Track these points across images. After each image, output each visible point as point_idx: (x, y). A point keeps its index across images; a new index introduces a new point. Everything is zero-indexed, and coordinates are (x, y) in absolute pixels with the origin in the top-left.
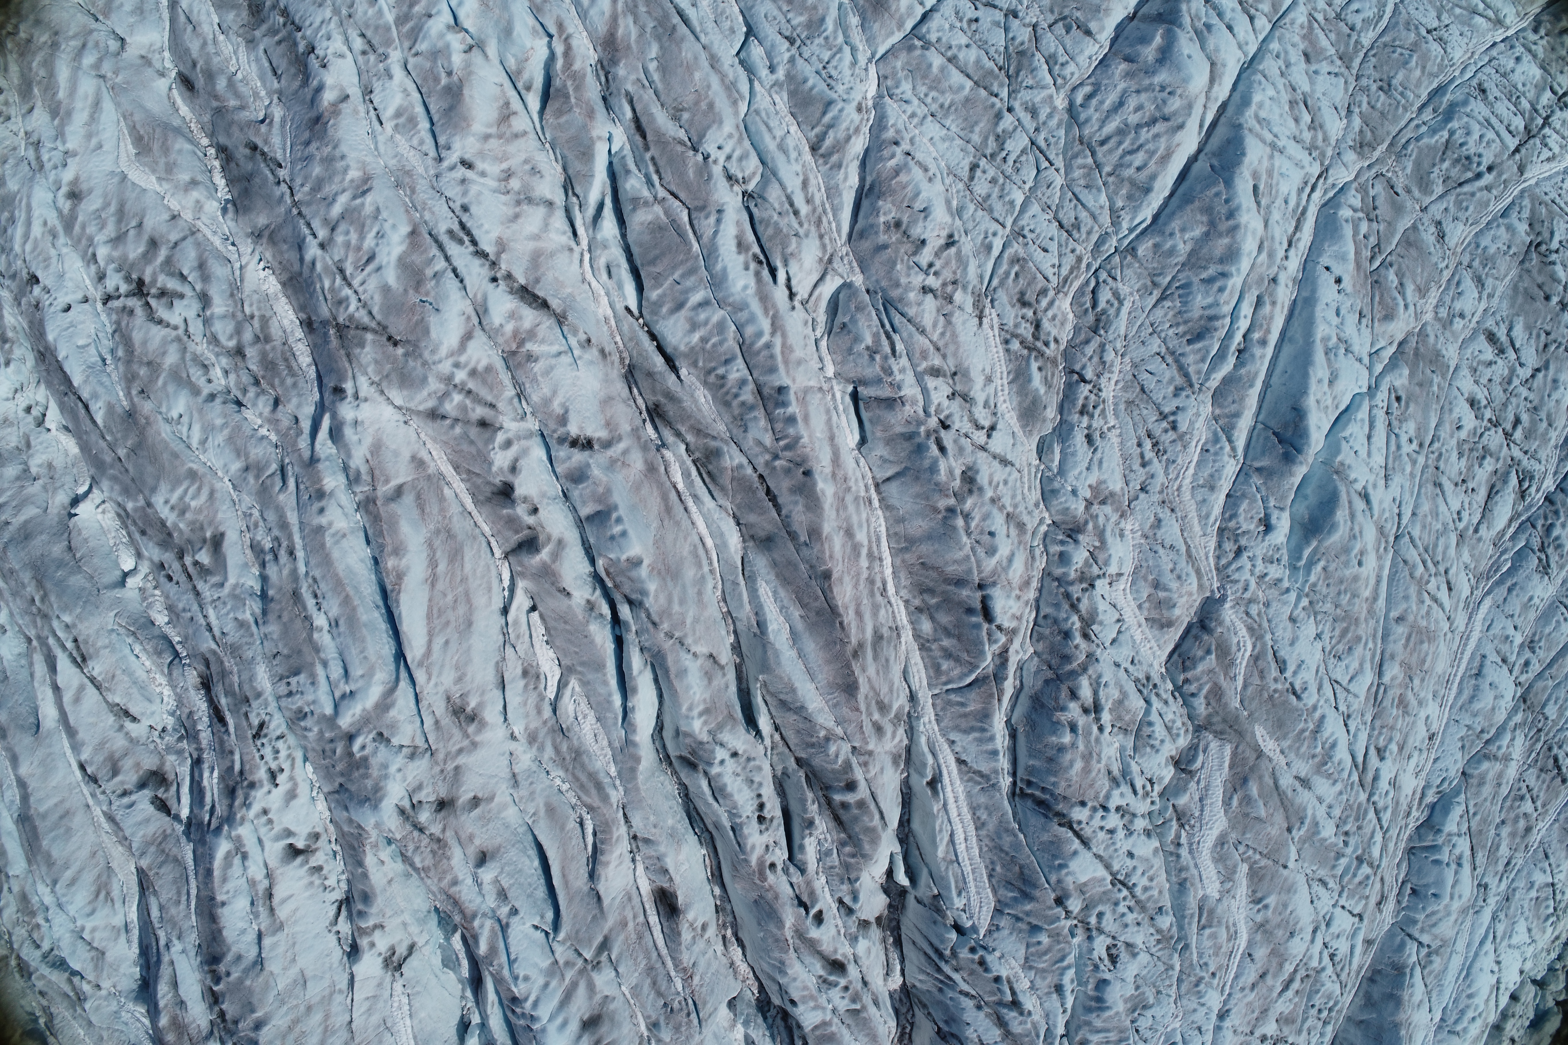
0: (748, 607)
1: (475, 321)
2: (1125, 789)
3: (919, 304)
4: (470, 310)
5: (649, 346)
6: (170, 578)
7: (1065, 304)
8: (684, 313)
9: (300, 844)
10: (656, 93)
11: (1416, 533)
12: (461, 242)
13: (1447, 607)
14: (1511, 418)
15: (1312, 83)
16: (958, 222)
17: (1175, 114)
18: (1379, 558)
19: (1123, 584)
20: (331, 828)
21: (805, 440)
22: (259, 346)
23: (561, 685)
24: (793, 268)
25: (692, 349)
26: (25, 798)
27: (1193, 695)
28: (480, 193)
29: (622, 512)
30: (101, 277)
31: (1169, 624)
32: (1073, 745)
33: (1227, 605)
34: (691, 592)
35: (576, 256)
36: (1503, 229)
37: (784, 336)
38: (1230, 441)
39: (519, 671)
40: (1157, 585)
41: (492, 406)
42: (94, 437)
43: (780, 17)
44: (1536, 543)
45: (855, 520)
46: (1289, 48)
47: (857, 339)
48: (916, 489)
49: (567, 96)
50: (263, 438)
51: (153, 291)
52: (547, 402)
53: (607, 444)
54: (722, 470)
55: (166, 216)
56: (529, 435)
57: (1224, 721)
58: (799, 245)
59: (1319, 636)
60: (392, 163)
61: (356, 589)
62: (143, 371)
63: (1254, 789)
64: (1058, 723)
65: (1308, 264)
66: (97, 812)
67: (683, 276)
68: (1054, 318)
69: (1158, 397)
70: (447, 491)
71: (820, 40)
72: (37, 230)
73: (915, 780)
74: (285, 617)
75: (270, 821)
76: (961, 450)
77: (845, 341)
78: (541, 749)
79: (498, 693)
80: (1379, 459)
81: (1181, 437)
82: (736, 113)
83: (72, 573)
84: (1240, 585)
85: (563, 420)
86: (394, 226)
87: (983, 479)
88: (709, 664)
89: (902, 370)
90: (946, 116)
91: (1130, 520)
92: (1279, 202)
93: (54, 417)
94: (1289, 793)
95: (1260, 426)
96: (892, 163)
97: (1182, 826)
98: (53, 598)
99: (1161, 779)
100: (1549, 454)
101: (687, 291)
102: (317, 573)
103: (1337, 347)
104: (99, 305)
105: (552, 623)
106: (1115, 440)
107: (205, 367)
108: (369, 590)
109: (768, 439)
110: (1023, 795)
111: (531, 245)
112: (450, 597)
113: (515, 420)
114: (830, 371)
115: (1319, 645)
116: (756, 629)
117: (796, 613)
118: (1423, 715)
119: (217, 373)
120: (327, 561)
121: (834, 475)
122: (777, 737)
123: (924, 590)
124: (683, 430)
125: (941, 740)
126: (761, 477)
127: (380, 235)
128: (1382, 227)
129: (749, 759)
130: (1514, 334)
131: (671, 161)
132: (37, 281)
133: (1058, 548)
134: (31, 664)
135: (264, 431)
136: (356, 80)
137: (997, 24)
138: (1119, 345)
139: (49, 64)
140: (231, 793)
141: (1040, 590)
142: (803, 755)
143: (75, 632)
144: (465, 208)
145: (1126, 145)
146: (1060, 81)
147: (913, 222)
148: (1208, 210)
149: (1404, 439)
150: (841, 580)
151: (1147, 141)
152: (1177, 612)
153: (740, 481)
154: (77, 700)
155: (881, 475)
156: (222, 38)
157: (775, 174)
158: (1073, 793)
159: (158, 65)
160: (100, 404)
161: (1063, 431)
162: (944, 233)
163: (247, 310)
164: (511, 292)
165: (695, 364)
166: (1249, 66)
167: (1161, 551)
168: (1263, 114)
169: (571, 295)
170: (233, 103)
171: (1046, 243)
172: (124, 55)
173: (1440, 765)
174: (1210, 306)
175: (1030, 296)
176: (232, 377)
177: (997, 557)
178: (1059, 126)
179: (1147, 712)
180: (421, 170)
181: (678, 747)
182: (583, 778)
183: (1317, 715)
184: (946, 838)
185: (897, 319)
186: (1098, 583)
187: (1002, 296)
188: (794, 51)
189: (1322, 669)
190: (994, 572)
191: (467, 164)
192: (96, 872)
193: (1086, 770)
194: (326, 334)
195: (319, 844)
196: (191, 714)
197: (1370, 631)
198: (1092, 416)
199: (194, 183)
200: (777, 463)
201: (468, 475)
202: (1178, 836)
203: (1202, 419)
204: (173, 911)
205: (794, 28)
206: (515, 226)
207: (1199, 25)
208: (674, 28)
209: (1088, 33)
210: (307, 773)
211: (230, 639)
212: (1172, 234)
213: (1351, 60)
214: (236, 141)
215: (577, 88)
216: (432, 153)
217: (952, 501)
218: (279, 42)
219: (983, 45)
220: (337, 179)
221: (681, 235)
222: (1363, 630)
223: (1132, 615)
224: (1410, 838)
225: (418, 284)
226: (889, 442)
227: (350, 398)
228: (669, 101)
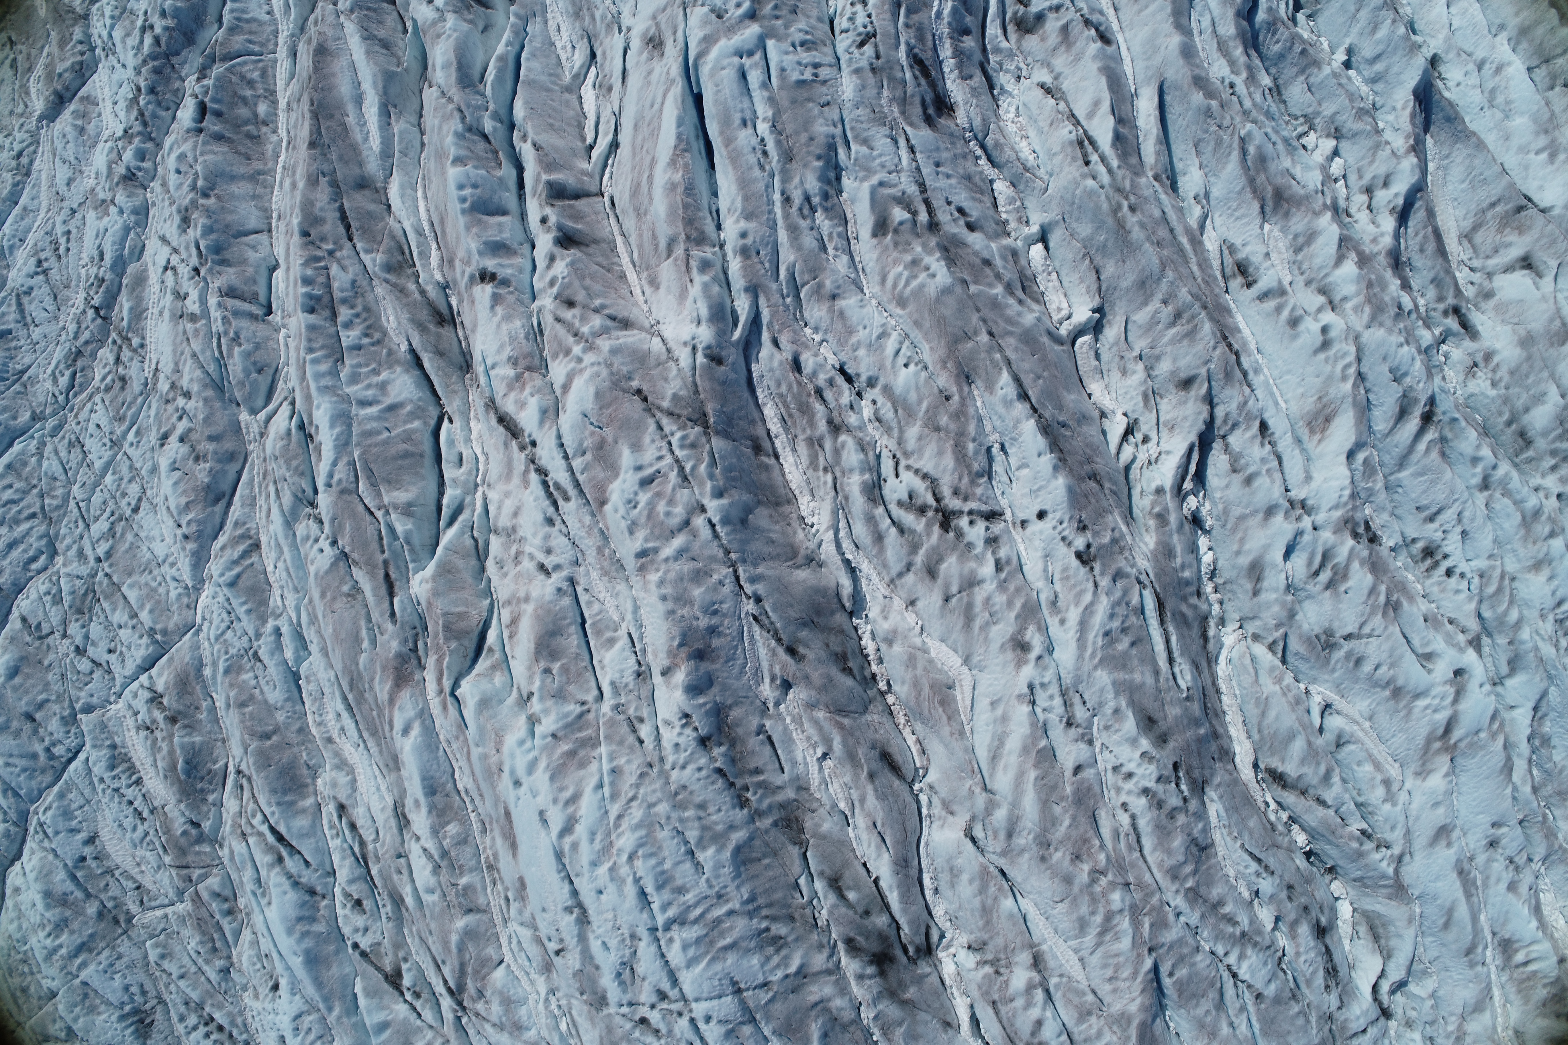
0: (396, 131)
1: (561, 406)
3: (193, 381)
6: (960, 210)
7: (96, 377)
8: (388, 401)
10: (369, 617)
12: (557, 486)
16: (155, 458)
19: (106, 134)
21: (300, 262)
22: (817, 434)
23: (582, 77)
24: (287, 425)
25: (390, 367)
27: (81, 43)
28: (535, 535)
29: (459, 208)
30: (992, 541)
31: (83, 100)
33: (38, 113)
35: (487, 481)
37: (300, 361)
39: (612, 90)
40: (82, 131)
41: (558, 320)
43: (262, 682)
45: (288, 198)
47: (247, 355)
48: (229, 218)
50: (816, 330)
51: (930, 514)
53: (472, 280)
54: (387, 253)
55: (920, 604)
58: (278, 448)
60: (621, 588)
64: (173, 18)
67: (379, 433)
69: (46, 289)
70: (635, 255)
71: (232, 651)
72: (1074, 615)
74: (804, 137)
76: (188, 248)
77: (262, 358)
79: (628, 67)
81: (36, 253)
83: (1091, 239)
84: (25, 129)
85: (496, 299)
86: (617, 512)
87: (177, 219)
89: (216, 321)
90: (149, 562)
91: (88, 187)
96: (191, 517)
98: (1105, 206)
101: (378, 418)
102: (757, 173)
104: (1008, 514)
105: (577, 132)
106: (84, 255)
107: (878, 420)
109: (334, 269)
111: (510, 486)
112: (644, 150)
114: (282, 335)
116: (392, 110)
117: (351, 120)
119: (867, 412)
121: (291, 234)
123: (256, 139)
124: (417, 295)
125: (278, 16)
126: (350, 239)
127: (632, 504)
131: (365, 545)
132: (1079, 555)
133: (145, 165)
135: (817, 338)
137: (94, 644)
138: (64, 336)
139: (1048, 819)
143: (1085, 171)
144: (550, 521)
145: (15, 509)
146: (55, 579)
147: (185, 459)
152: (74, 110)
153: (374, 240)
154: (1097, 104)
155: (263, 237)
157: (286, 523)
160: (1003, 393)
161: (120, 266)
162: (166, 447)
163: (829, 478)
164: (522, 431)
165: (390, 353)
167: (73, 159)
170: (820, 714)
171: (96, 432)
172: (966, 817)
175: (118, 385)
179: (112, 27)
180: (593, 574)
185: (212, 368)
186: (119, 133)
188: (255, 646)
190: (186, 140)
191: (543, 569)
198: (96, 277)
199: (891, 640)
200: (330, 247)
201: (609, 267)
205: (252, 669)
206: (517, 503)
208: (351, 688)
209: (24, 620)
211: (886, 130)
214: (821, 670)
216: (580, 589)
217: (201, 201)
218: (757, 771)
219: (108, 625)
220: (674, 576)
221: (369, 471)
223: (106, 108)
225: (601, 446)
226: (244, 261)
227: (700, 347)
228: (358, 606)
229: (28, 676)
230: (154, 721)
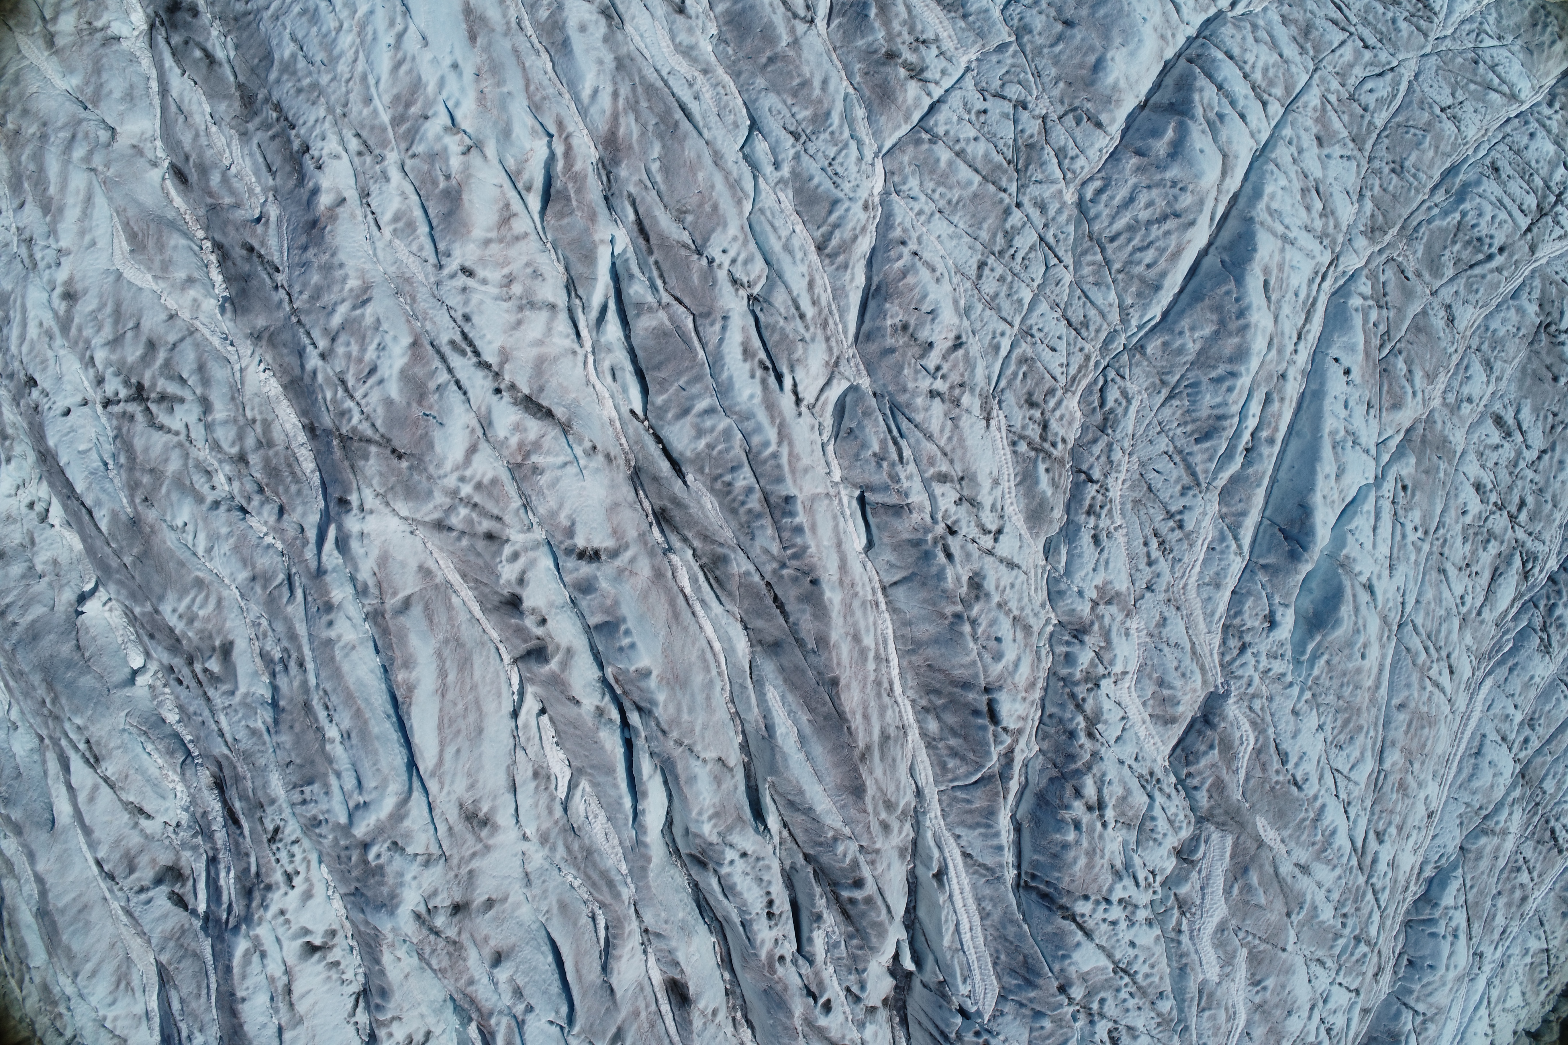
0: (756, 710)
1: (479, 432)
2: (1128, 882)
3: (927, 410)
4: (474, 423)
5: (654, 450)
6: (180, 682)
7: (1072, 403)
8: (690, 419)
9: (317, 942)
10: (659, 194)
11: (1419, 621)
12: (463, 353)
13: (1448, 690)
14: (1516, 500)
15: (1324, 167)
16: (966, 323)
17: (1186, 210)
18: (1383, 646)
19: (1128, 682)
20: (348, 924)
21: (812, 550)
22: (261, 452)
23: (572, 786)
24: (800, 375)
25: (698, 455)
26: (43, 893)
27: (1195, 788)
28: (481, 302)
29: (630, 624)
30: (100, 381)
31: (1173, 720)
32: (1077, 842)
33: (1231, 701)
34: (700, 698)
35: (580, 358)
36: (1513, 311)
37: (791, 445)
38: (1236, 538)
39: (530, 773)
40: (1161, 683)
41: (499, 519)
42: (99, 543)
43: (785, 112)
44: (1538, 623)
45: (862, 625)
46: (1302, 133)
47: (864, 446)
48: (923, 594)
49: (568, 199)
50: (270, 546)
51: (153, 395)
52: (553, 514)
53: (615, 554)
54: (730, 576)
55: (163, 316)
56: (536, 546)
57: (1226, 813)
58: (805, 350)
59: (1321, 727)
60: (392, 270)
61: (367, 701)
62: (146, 479)
63: (1254, 878)
64: (1063, 821)
65: (1317, 356)
66: (115, 905)
67: (688, 382)
68: (1061, 418)
69: (1165, 496)
70: (455, 600)
71: (826, 136)
72: (33, 331)
73: (920, 871)
74: (297, 728)
75: (288, 921)
76: (968, 556)
77: (851, 447)
78: (553, 849)
79: (509, 797)
80: (1384, 550)
81: (1187, 536)
82: (741, 213)
83: (81, 674)
84: (1244, 681)
85: (570, 532)
86: (395, 338)
87: (989, 585)
88: (718, 767)
89: (910, 477)
90: (954, 212)
91: (1136, 619)
92: (1290, 295)
93: (57, 513)
94: (1289, 880)
95: (1266, 522)
96: (900, 264)
97: (1183, 913)
98: (64, 701)
99: (1163, 870)
100: (1552, 535)
101: (693, 398)
102: (328, 686)
103: (1344, 441)
104: (99, 408)
105: (561, 727)
106: (1122, 540)
107: (208, 473)
108: (380, 701)
109: (775, 548)
110: (1027, 887)
111: (534, 352)
112: (460, 706)
113: (521, 531)
114: (837, 475)
115: (1321, 736)
116: (764, 732)
117: (804, 717)
118: (1422, 796)
119: (220, 479)
120: (337, 674)
121: (841, 582)
122: (785, 833)
123: (930, 691)
124: (690, 535)
125: (947, 834)
126: (768, 584)
127: (381, 347)
128: (1392, 314)
129: (758, 859)
130: (1521, 416)
131: (675, 266)
132: (35, 384)
133: (1064, 649)
134: (44, 762)
135: (269, 540)
136: (352, 181)
137: (1006, 116)
138: (1126, 444)
139: (38, 157)
140: (248, 893)
141: (1046, 690)
142: (811, 852)
143: (87, 734)
144: (467, 318)
145: (1136, 242)
146: (1069, 175)
147: (920, 325)
148: (1218, 309)
149: (1409, 527)
150: (848, 686)
151: (1158, 239)
152: (1181, 709)
153: (747, 588)
154: (91, 799)
155: (889, 579)
156: (214, 129)
157: (780, 276)
158: (1077, 888)
159: (150, 155)
160: (104, 512)
161: (1069, 532)
162: (952, 335)
163: (249, 414)
164: (515, 403)
165: (701, 470)
166: (1261, 155)
167: (1166, 649)
168: (1274, 205)
169: (576, 400)
170: (227, 200)
171: (1054, 343)
172: (115, 145)
173: (1437, 841)
174: (1218, 406)
175: (1038, 397)
176: (236, 484)
177: (1004, 662)
178: (1068, 222)
179: (1150, 807)
180: (421, 277)
181: (688, 845)
182: (595, 876)
183: (1318, 804)
184: (952, 928)
185: (905, 425)
186: (1104, 683)
187: (1010, 398)
188: (799, 147)
189: (1323, 759)
190: (1000, 677)
191: (468, 272)
192: (115, 963)
193: (1090, 866)
194: (329, 444)
195: (336, 940)
196: (205, 814)
197: (1372, 719)
198: (1099, 517)
199: (190, 281)
200: (785, 572)
201: (476, 584)
202: (1179, 923)
203: (1208, 518)
204: (194, 1005)
205: (799, 123)
206: (517, 334)
207: (1212, 115)
208: (676, 124)
209: (1099, 125)
210: (322, 874)
211: (242, 746)
212: (1181, 333)
213: (1364, 142)
214: (232, 239)
215: (579, 191)
216: (432, 260)
217: (959, 608)
218: (273, 138)
219: (991, 138)
220: (336, 288)
221: (686, 341)
222: (1365, 719)
223: (1137, 712)
224: (1408, 912)
225: (422, 397)
226: (896, 547)
227: (355, 511)
228: (672, 203)
229: (1081, 66)
230: (915, 50)
